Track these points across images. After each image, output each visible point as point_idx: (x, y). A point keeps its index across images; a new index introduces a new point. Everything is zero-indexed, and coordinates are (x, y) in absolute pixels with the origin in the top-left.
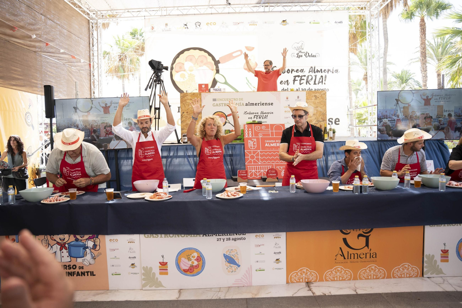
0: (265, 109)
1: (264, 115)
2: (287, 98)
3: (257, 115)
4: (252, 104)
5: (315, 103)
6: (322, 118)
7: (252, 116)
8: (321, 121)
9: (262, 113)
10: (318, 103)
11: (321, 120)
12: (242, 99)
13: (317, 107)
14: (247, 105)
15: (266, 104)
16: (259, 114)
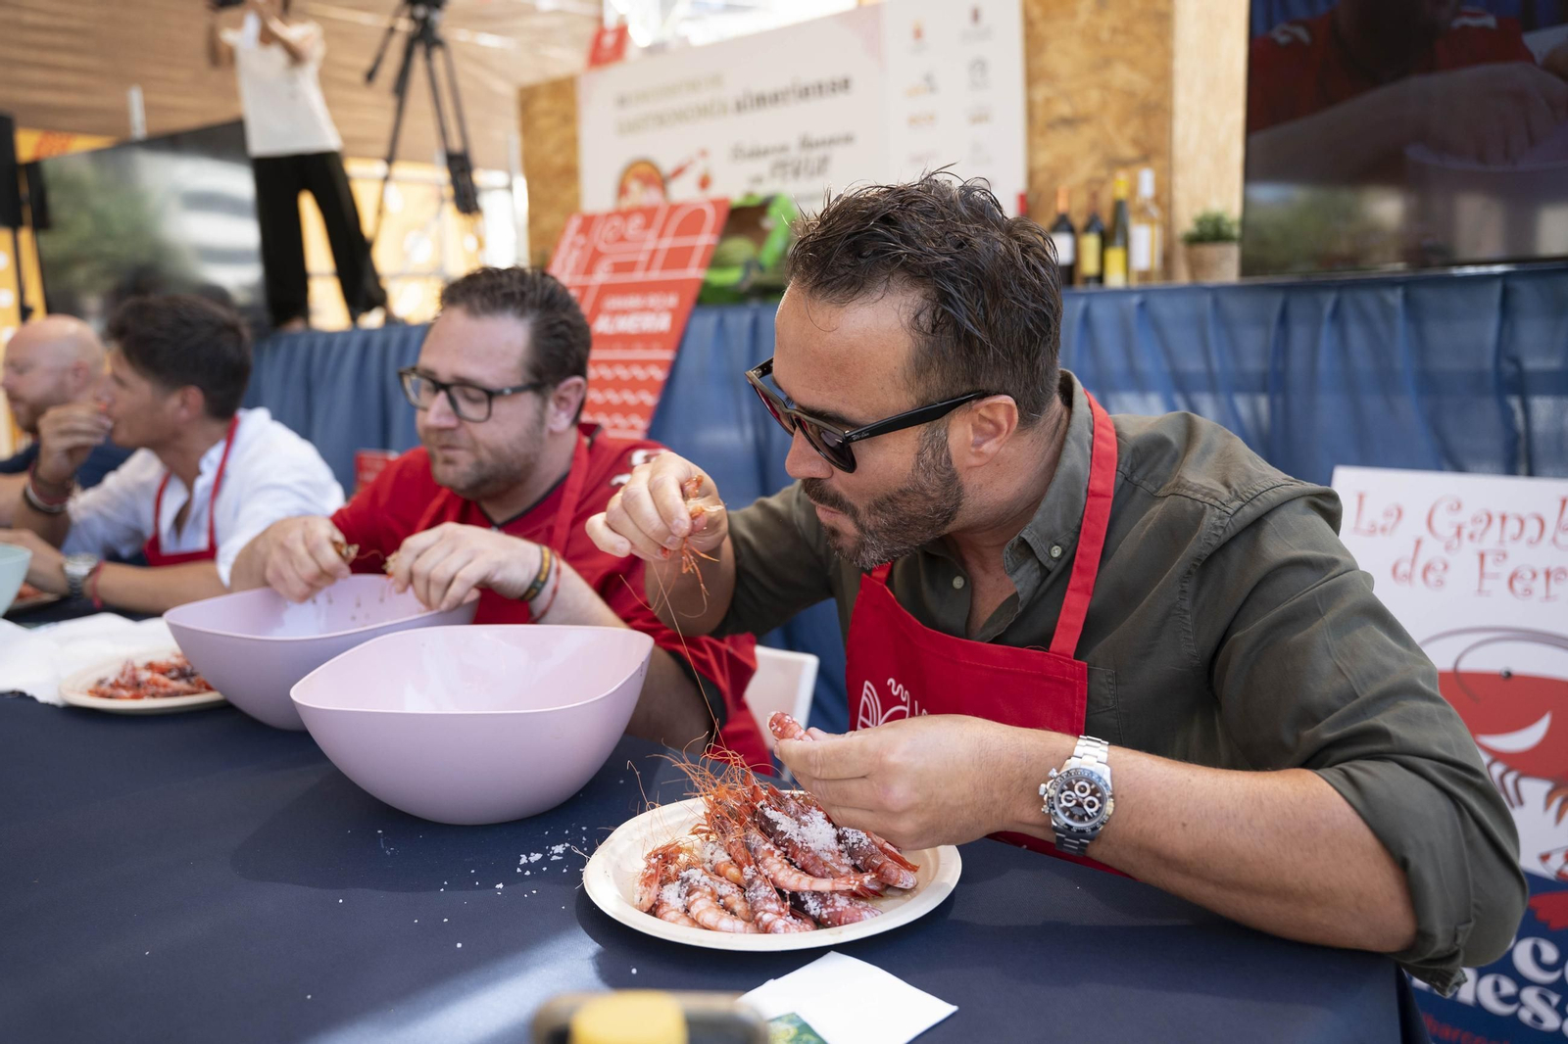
0: (818, 118)
1: (816, 154)
2: (918, 34)
3: (782, 157)
4: (761, 101)
5: (1091, 38)
6: (1136, 142)
7: (762, 166)
8: (1124, 164)
9: (806, 144)
10: (1114, 31)
11: (1128, 151)
12: (716, 80)
13: (1106, 62)
14: (740, 107)
15: (820, 89)
16: (795, 153)
